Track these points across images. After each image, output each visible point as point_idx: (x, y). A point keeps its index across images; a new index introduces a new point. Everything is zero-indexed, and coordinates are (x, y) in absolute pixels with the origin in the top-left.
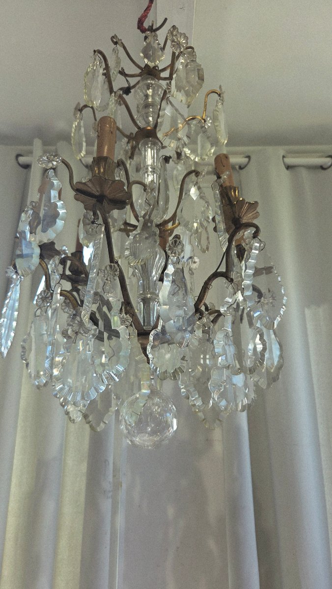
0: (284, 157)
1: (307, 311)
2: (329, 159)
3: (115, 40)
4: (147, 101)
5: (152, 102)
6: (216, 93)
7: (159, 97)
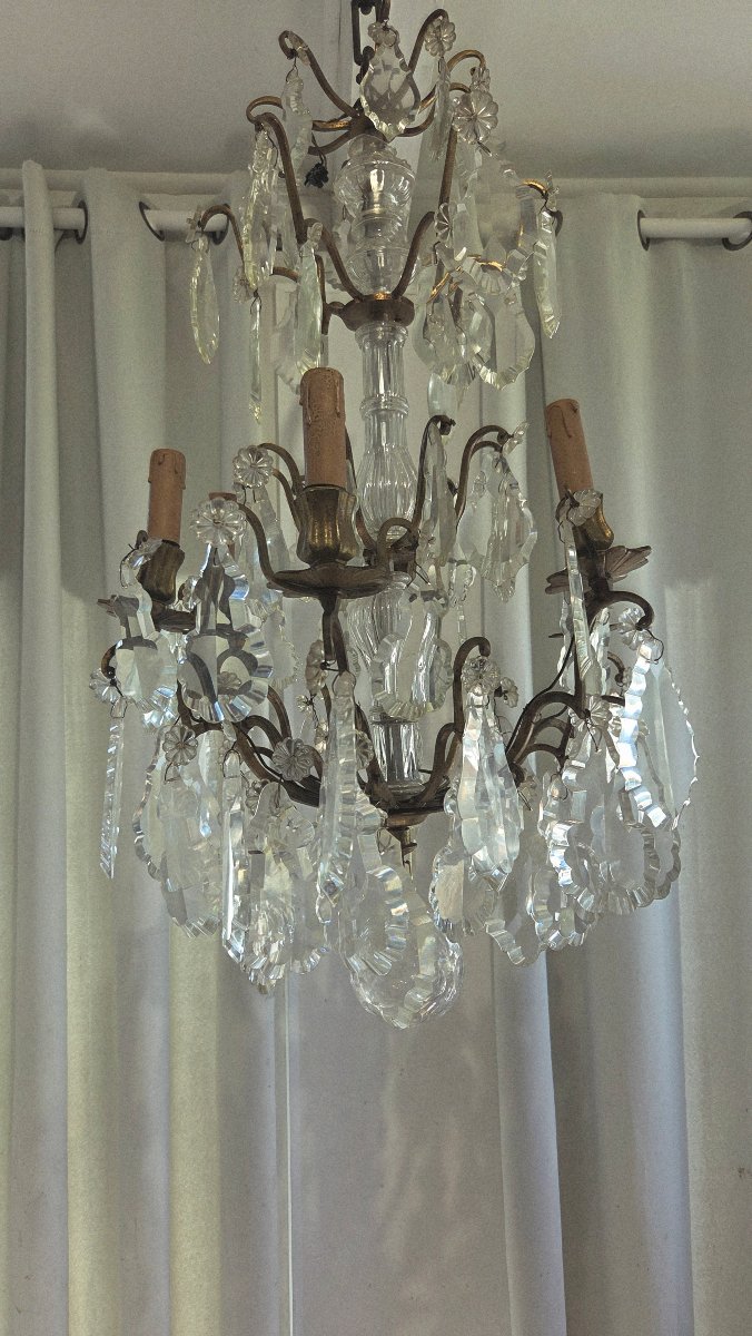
0: (641, 215)
1: (668, 593)
2: (744, 222)
3: (290, 46)
4: (367, 212)
5: (382, 214)
6: (538, 189)
7: (400, 195)
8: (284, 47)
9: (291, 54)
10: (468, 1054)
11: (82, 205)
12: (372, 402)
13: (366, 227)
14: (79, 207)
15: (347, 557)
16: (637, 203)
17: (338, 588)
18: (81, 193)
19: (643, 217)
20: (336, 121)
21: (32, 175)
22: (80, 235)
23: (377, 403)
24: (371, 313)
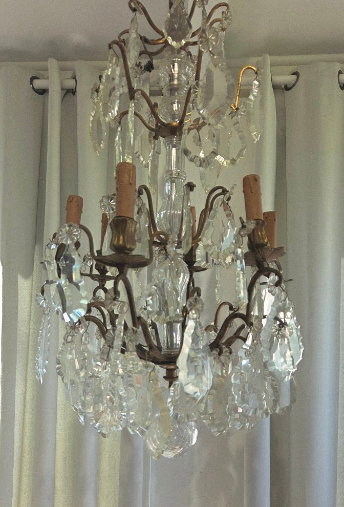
0: (340, 73)
3: (133, 6)
4: (171, 83)
5: (178, 84)
6: (253, 69)
7: (186, 75)
8: (130, 7)
9: (134, 10)
10: (231, 469)
11: (75, 78)
12: (169, 173)
13: (171, 90)
14: (74, 79)
15: (132, 250)
16: (338, 67)
17: (126, 264)
18: (74, 73)
19: (342, 73)
20: (159, 40)
21: (53, 65)
22: (74, 91)
23: (171, 174)
24: (170, 132)
